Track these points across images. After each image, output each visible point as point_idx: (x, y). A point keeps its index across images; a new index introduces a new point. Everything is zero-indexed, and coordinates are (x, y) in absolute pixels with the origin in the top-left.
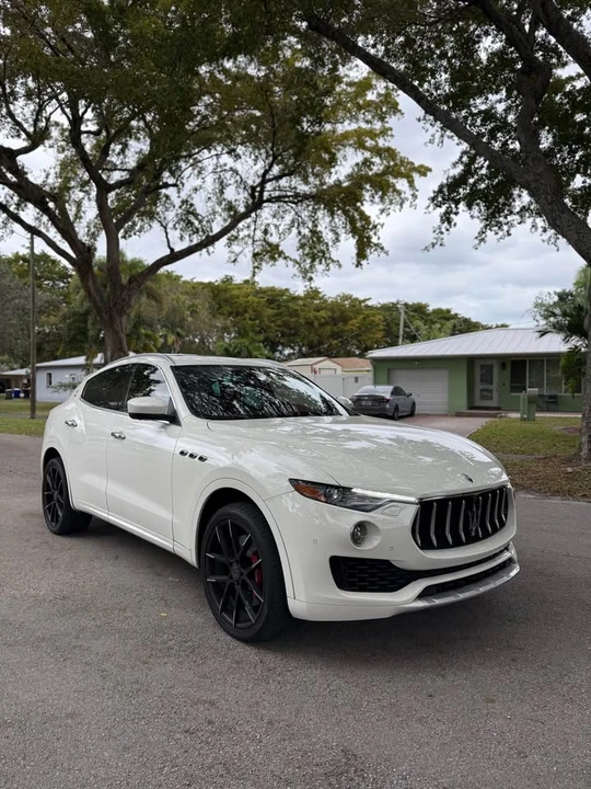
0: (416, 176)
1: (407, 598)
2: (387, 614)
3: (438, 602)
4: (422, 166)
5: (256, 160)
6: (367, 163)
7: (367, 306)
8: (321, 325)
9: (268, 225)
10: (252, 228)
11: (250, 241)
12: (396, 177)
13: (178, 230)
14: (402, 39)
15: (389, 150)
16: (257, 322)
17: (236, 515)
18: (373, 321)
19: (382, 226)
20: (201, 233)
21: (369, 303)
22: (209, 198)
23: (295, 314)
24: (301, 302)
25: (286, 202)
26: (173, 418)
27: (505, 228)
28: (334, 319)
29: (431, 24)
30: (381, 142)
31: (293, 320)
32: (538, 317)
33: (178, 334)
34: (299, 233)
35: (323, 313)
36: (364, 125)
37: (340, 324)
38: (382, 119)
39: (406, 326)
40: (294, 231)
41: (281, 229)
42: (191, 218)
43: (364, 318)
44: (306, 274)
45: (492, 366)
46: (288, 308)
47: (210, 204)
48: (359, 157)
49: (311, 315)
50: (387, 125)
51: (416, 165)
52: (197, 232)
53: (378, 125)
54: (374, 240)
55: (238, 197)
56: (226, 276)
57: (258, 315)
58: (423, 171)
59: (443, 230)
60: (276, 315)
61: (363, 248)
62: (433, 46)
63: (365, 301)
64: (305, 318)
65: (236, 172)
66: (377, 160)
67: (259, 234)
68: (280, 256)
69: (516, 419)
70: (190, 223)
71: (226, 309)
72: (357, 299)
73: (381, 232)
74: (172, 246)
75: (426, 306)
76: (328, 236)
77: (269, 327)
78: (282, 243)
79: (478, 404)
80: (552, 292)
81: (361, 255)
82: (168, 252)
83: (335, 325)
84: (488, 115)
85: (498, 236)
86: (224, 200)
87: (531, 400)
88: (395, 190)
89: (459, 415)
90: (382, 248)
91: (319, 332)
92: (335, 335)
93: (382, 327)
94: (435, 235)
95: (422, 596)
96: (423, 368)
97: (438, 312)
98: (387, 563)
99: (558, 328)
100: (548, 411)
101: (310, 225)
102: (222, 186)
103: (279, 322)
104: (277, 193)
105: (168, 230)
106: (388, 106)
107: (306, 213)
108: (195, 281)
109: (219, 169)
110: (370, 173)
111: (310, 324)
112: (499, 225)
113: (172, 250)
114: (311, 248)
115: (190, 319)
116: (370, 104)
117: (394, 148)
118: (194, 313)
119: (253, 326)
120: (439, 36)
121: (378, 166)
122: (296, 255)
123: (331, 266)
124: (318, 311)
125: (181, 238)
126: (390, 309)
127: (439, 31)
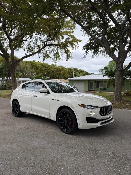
0: (78, 42)
1: (99, 124)
2: (95, 127)
3: (103, 125)
4: (80, 40)
5: (44, 36)
6: (68, 39)
7: (65, 68)
8: (55, 72)
9: (47, 50)
10: (44, 51)
11: (43, 54)
12: (74, 42)
13: (27, 51)
14: (77, 14)
15: (73, 36)
16: (41, 71)
17: (66, 111)
18: (66, 71)
19: (72, 53)
20: (32, 51)
21: (66, 68)
22: (34, 44)
23: (49, 69)
24: (51, 67)
25: (51, 46)
26: (48, 93)
27: (98, 54)
28: (58, 71)
29: (83, 11)
30: (71, 34)
31: (49, 71)
32: (100, 72)
33: (23, 73)
34: (54, 53)
35: (56, 69)
36: (68, 30)
37: (59, 72)
38: (72, 29)
39: (74, 73)
40: (53, 52)
41: (50, 51)
42: (30, 48)
43: (65, 71)
44: (55, 61)
45: (93, 82)
46: (48, 68)
47: (34, 45)
48: (67, 37)
49: (53, 70)
50: (73, 31)
51: (79, 40)
52: (31, 51)
53: (71, 31)
54: (70, 55)
55: (41, 44)
56: (34, 60)
57: (41, 69)
58: (80, 41)
59: (86, 54)
60: (45, 69)
61: (68, 57)
62: (83, 16)
63: (65, 67)
64: (52, 70)
65: (40, 38)
66: (70, 38)
67: (45, 52)
68: (49, 57)
69: (98, 93)
70: (30, 49)
71: (34, 68)
72: (63, 67)
73: (72, 54)
74: (26, 54)
75: (77, 69)
76: (60, 54)
77: (43, 72)
78: (50, 54)
79: (90, 90)
80: (103, 67)
81: (68, 58)
82: (25, 55)
83: (58, 72)
84: (94, 31)
85: (96, 56)
86: (37, 44)
87: (101, 89)
88: (74, 45)
89: (87, 92)
90: (72, 57)
91: (55, 74)
92: (58, 74)
93: (68, 73)
94: (84, 56)
95: (101, 124)
96: (80, 82)
97: (80, 70)
98: (95, 118)
99: (107, 75)
100: (104, 91)
101: (56, 51)
102: (37, 41)
103: (46, 71)
104: (50, 44)
105: (25, 50)
106: (73, 27)
107: (56, 48)
108: (26, 61)
109: (36, 38)
110: (69, 41)
111: (53, 72)
112: (96, 54)
113: (26, 55)
114: (56, 56)
115: (26, 70)
116: (70, 26)
117: (74, 36)
118: (27, 68)
119: (40, 72)
120: (85, 14)
121: (71, 39)
122: (53, 57)
123: (61, 60)
124: (55, 69)
125: (28, 52)
126: (70, 69)
127: (85, 13)
